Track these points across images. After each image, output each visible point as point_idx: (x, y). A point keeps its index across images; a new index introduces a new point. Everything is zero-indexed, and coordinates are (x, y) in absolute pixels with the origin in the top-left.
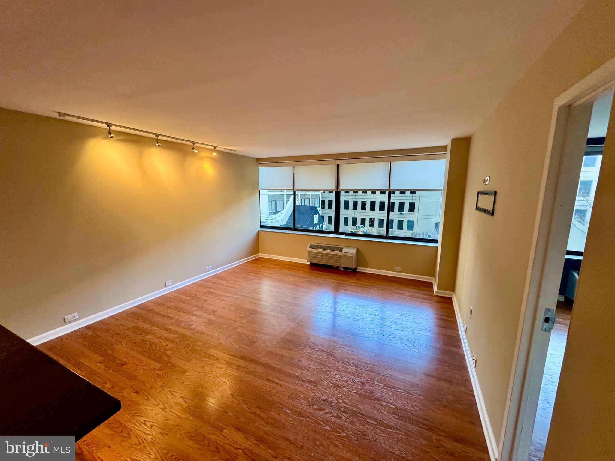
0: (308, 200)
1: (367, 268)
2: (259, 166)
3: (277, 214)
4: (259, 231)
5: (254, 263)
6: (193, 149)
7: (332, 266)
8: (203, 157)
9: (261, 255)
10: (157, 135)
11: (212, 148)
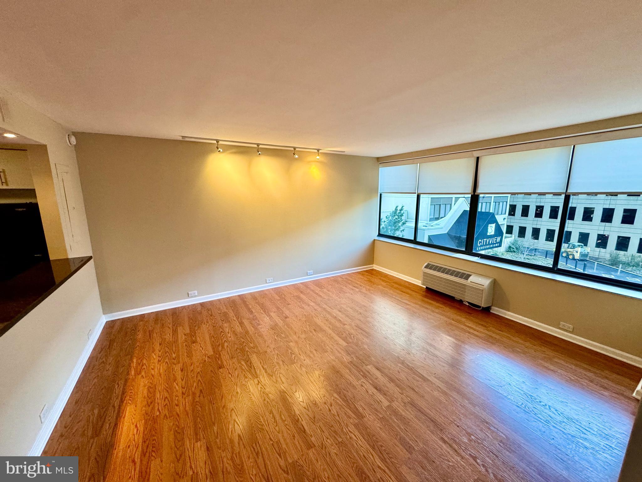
0: (488, 204)
1: (509, 311)
2: (380, 166)
3: (440, 220)
4: (374, 240)
5: (363, 275)
6: (294, 154)
7: (454, 297)
8: (309, 162)
9: (375, 267)
10: (258, 145)
11: (316, 151)
